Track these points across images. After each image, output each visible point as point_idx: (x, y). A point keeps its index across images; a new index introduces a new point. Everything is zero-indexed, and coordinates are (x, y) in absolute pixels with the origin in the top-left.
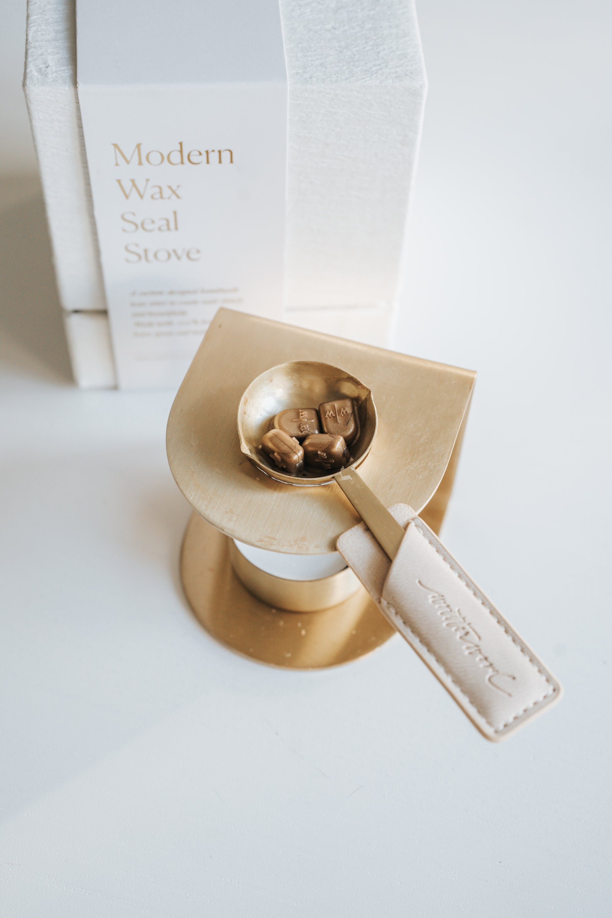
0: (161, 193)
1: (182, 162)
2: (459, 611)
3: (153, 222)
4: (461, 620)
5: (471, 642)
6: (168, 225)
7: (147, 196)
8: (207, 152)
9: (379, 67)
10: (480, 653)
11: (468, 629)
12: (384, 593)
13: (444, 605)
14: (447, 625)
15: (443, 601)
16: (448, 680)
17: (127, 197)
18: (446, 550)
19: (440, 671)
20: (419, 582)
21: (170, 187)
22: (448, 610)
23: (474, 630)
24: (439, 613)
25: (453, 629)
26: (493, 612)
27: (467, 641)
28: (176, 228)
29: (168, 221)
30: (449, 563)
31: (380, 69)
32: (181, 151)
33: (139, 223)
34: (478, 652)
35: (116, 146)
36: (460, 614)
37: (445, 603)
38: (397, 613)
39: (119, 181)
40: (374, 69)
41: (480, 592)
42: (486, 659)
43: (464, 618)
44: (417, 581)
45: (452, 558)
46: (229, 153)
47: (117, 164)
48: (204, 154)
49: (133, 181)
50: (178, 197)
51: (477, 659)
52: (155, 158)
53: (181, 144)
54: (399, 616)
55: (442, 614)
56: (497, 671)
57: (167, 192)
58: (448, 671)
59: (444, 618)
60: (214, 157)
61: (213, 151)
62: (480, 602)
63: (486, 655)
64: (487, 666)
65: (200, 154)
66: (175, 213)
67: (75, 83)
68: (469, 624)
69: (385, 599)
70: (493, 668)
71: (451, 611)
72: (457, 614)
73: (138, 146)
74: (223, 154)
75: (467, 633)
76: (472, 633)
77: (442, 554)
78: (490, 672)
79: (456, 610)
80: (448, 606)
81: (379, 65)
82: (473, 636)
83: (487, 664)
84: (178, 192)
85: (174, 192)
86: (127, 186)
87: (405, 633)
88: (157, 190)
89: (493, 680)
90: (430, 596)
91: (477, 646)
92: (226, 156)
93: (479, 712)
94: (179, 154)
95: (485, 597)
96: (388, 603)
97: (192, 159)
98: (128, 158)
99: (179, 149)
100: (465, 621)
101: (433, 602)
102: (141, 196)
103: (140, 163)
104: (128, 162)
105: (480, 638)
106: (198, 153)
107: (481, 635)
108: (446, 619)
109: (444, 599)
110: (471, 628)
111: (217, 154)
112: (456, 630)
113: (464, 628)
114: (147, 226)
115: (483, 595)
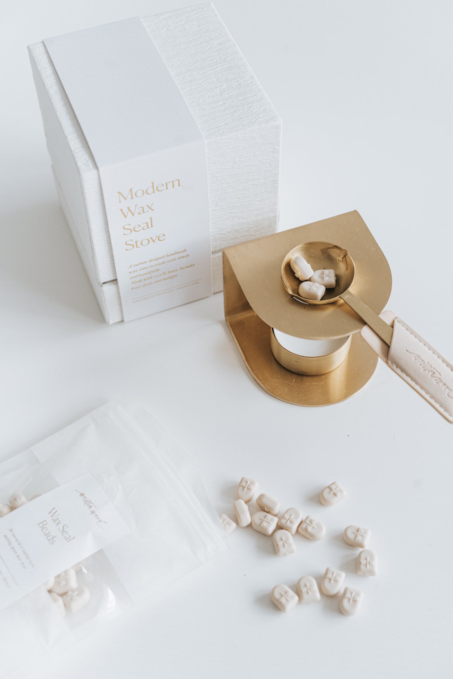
0: (143, 210)
1: (154, 192)
2: (428, 362)
3: (140, 226)
4: (430, 367)
5: (437, 377)
6: (147, 225)
7: (136, 214)
8: (166, 184)
9: (255, 119)
10: (442, 382)
11: (434, 371)
12: (389, 358)
13: (421, 360)
14: (424, 370)
15: (419, 358)
16: (428, 397)
17: (126, 217)
18: (415, 333)
19: (423, 393)
20: (406, 350)
21: (148, 206)
22: (422, 362)
23: (437, 371)
24: (419, 365)
25: (427, 372)
26: (444, 361)
27: (434, 377)
28: (152, 227)
29: (147, 223)
30: (418, 339)
31: (256, 119)
32: (153, 187)
33: (132, 229)
34: (440, 382)
35: (119, 193)
36: (429, 364)
37: (421, 359)
38: (397, 367)
39: (121, 210)
40: (253, 120)
41: (436, 352)
42: (445, 384)
43: (431, 366)
44: (405, 350)
45: (419, 336)
46: (177, 181)
47: (120, 202)
48: (165, 185)
49: (128, 208)
50: (152, 210)
51: (441, 385)
52: (140, 193)
53: (153, 183)
54: (398, 369)
55: (420, 365)
56: (451, 390)
57: (146, 209)
58: (427, 393)
59: (421, 367)
60: (170, 185)
61: (169, 182)
62: (437, 356)
63: (445, 383)
64: (446, 388)
65: (163, 185)
66: (151, 218)
67: (96, 167)
68: (434, 368)
69: (390, 361)
70: (449, 389)
71: (424, 363)
72: (427, 364)
73: (131, 190)
74: (174, 182)
75: (434, 373)
76: (436, 373)
77: (414, 335)
78: (448, 391)
79: (427, 362)
80: (423, 361)
81: (255, 117)
82: (437, 374)
83: (446, 387)
84: (152, 208)
85: (150, 208)
86: (126, 211)
87: (402, 376)
88: (141, 209)
89: (449, 394)
90: (413, 357)
91: (440, 379)
92: (176, 183)
93: (445, 410)
94: (152, 188)
95: (439, 354)
96: (392, 362)
97: (159, 189)
98: (126, 197)
99: (152, 186)
100: (432, 367)
101: (415, 359)
102: (133, 215)
103: (132, 198)
104: (126, 199)
105: (440, 374)
106: (162, 185)
107: (441, 373)
108: (423, 367)
109: (420, 357)
110: (435, 370)
111: (171, 183)
112: (428, 372)
113: (432, 371)
114: (136, 229)
115: (438, 353)
